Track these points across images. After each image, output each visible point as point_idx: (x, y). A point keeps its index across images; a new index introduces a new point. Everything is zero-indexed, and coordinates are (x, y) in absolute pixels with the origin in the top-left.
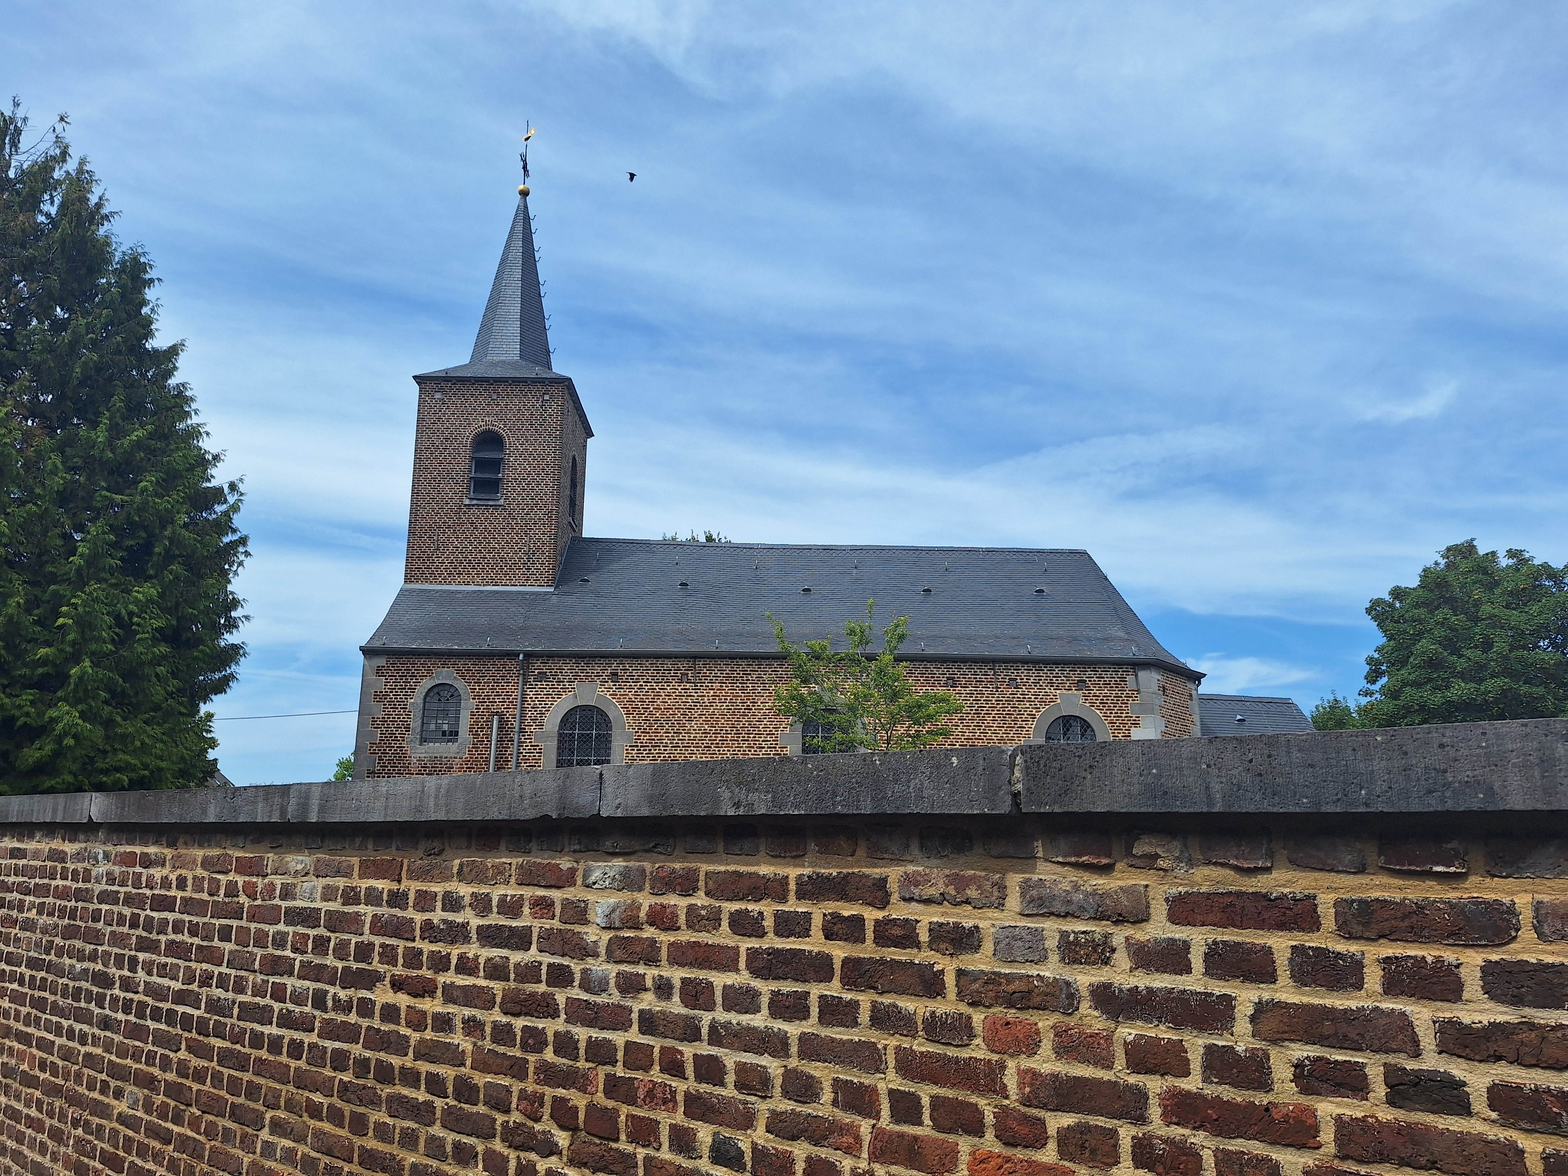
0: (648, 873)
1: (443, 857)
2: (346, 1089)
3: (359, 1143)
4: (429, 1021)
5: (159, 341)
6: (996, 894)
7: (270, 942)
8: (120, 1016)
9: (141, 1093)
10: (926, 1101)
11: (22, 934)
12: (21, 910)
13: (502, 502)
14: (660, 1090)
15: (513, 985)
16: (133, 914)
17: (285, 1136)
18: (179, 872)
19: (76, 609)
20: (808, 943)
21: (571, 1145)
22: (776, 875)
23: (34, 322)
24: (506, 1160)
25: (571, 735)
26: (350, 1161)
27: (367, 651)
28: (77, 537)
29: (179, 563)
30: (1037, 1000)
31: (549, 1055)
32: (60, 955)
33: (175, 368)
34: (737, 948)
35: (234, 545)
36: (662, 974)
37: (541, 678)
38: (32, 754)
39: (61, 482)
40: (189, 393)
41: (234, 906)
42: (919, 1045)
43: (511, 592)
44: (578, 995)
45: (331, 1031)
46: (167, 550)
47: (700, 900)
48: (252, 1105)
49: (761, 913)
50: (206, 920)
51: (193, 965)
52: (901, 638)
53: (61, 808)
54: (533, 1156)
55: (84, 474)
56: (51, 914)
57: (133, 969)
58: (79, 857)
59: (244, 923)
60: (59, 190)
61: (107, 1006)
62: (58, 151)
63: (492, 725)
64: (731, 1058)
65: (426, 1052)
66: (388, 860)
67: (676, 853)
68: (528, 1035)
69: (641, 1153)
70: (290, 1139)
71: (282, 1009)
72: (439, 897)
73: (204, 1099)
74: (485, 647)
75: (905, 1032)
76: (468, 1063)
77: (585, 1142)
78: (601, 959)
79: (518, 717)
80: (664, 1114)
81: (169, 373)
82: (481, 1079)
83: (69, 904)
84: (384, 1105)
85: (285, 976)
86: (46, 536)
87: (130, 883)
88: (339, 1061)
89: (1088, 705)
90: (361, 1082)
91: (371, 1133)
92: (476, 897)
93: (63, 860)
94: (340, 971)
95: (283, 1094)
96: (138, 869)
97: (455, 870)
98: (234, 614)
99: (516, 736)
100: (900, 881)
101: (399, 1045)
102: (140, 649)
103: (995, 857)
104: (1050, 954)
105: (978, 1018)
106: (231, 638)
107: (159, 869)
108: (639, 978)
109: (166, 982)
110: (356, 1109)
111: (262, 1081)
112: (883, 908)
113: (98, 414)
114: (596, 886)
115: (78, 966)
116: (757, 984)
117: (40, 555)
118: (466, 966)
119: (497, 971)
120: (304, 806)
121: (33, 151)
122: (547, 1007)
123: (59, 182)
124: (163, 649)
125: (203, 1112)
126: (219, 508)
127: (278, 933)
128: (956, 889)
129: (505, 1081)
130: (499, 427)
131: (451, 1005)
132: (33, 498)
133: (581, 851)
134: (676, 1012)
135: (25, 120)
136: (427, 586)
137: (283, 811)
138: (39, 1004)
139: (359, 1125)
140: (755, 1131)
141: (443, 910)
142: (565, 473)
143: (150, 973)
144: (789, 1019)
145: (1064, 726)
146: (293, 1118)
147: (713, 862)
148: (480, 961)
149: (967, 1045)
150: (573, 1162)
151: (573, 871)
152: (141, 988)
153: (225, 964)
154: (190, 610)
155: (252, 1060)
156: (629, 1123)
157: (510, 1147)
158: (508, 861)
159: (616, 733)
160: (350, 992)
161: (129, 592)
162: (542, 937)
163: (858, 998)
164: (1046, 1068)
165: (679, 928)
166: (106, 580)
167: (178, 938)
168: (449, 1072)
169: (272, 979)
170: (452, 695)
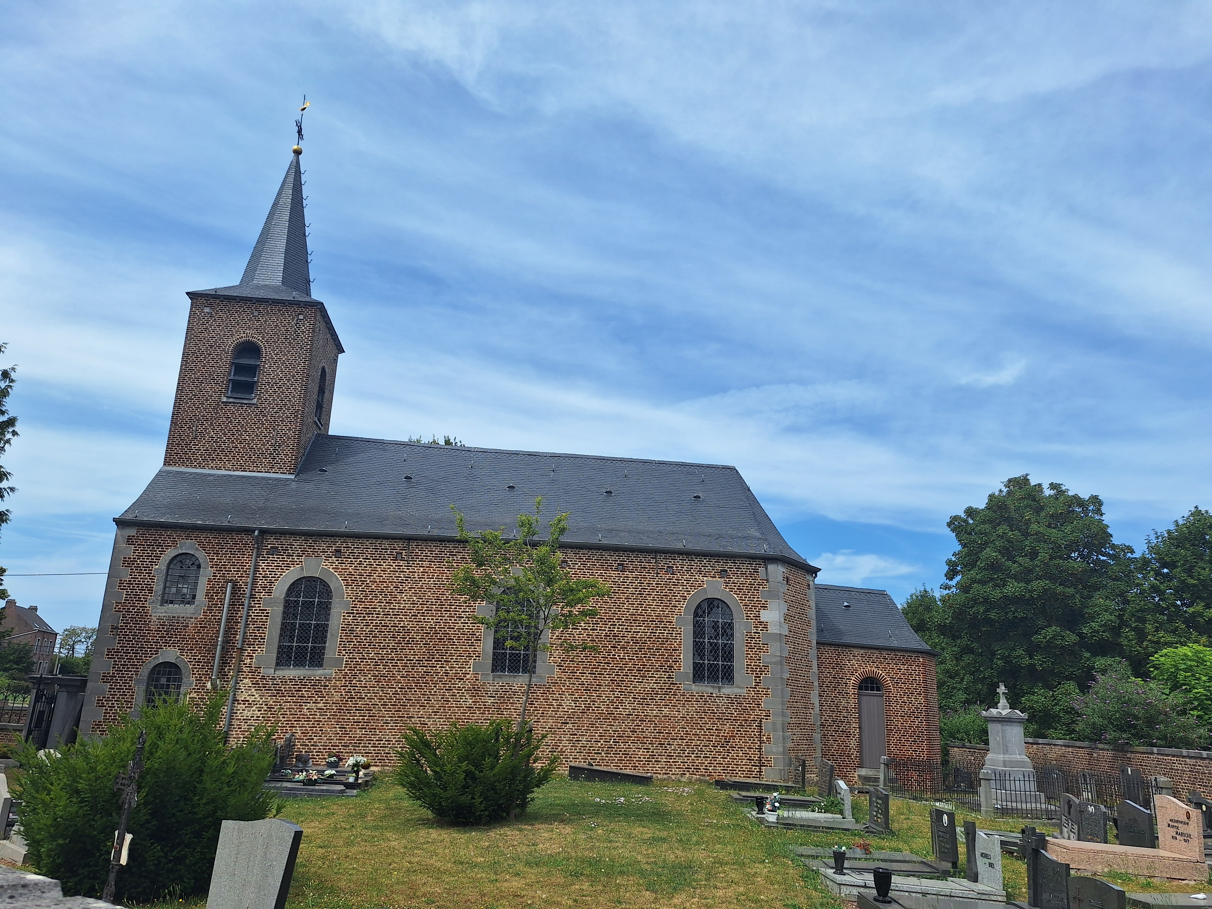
13: (255, 401)
25: (295, 601)
27: (120, 523)
37: (273, 551)
43: (257, 478)
63: (226, 590)
74: (226, 523)
79: (249, 584)
99: (247, 602)
130: (257, 339)
136: (183, 469)
142: (314, 380)
145: (709, 607)
159: (335, 600)
170: (193, 564)
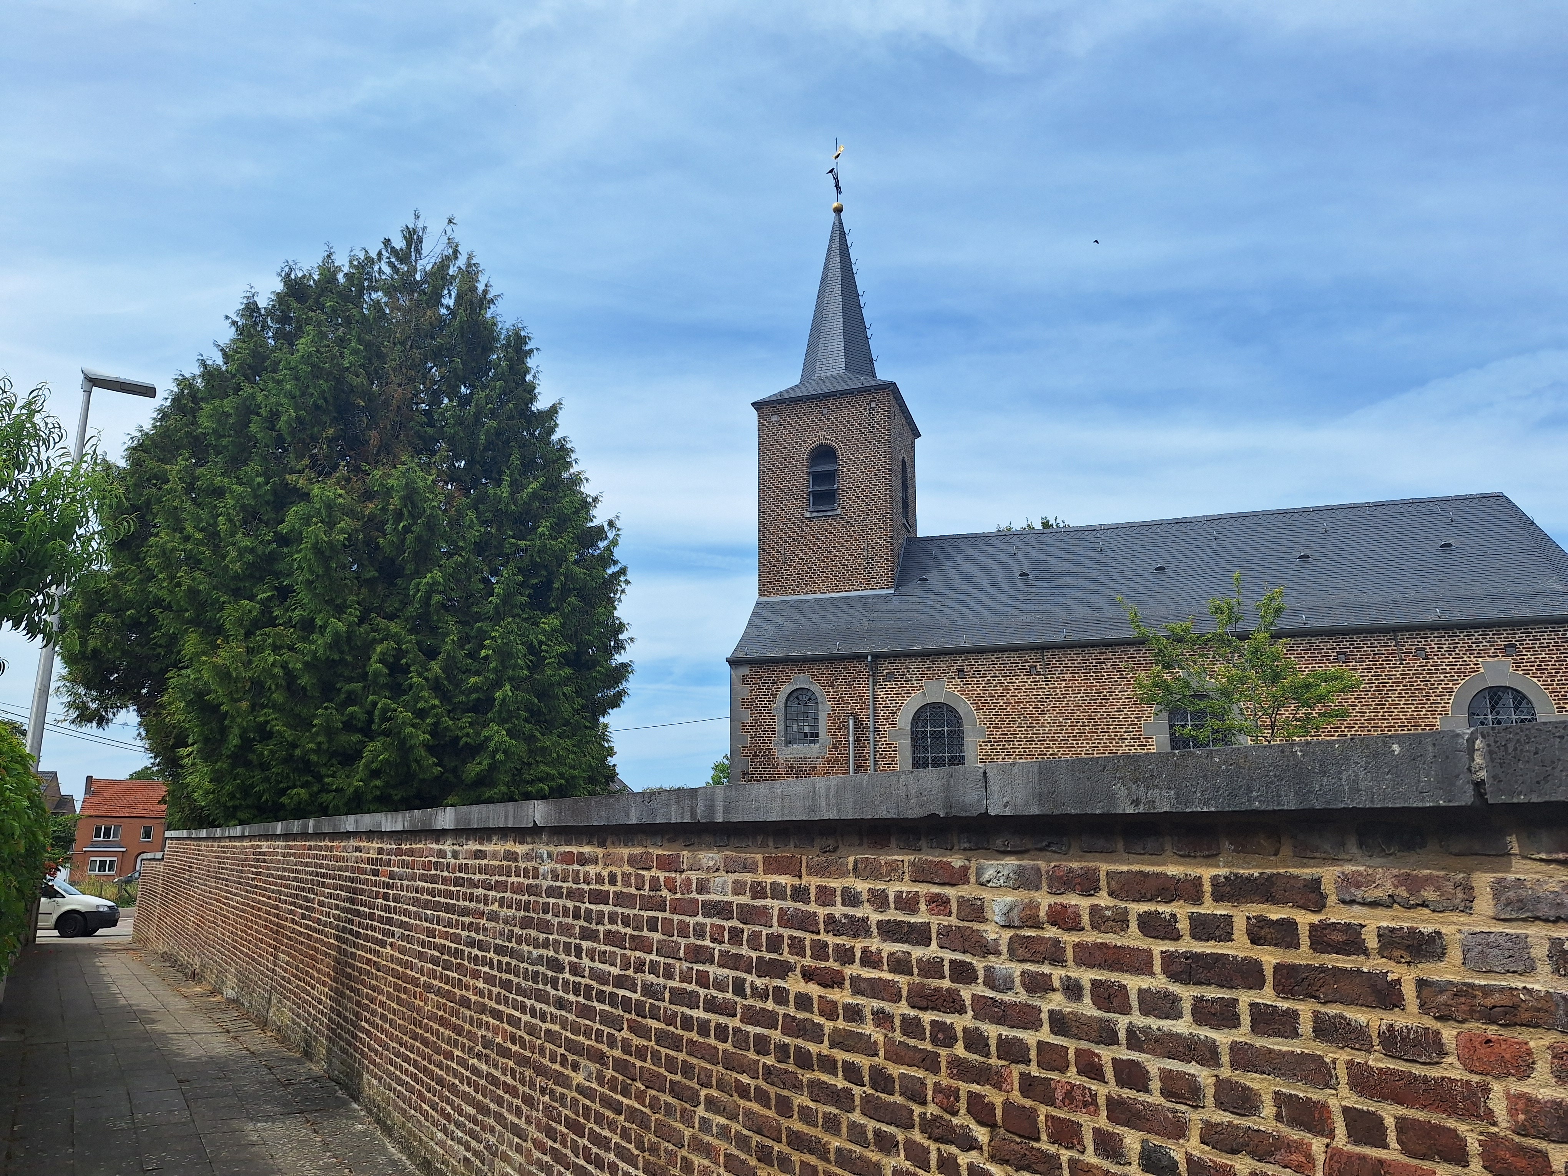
0: (1043, 872)
1: (838, 854)
2: (770, 1073)
3: (786, 1125)
4: (841, 1011)
5: (541, 404)
6: (1460, 895)
7: (691, 932)
8: (571, 997)
9: (594, 1067)
10: (1390, 1122)
11: (489, 925)
12: (486, 904)
13: (839, 511)
14: (1078, 1092)
15: (917, 980)
16: (575, 907)
17: (718, 1112)
18: (610, 869)
19: (496, 641)
20: (1232, 948)
21: (990, 1141)
22: (1186, 875)
23: (446, 401)
24: (927, 1151)
25: (923, 732)
26: (779, 1141)
27: (733, 662)
28: (493, 580)
29: (574, 596)
30: (1526, 1016)
31: (959, 1050)
32: (519, 943)
33: (556, 425)
34: (1149, 952)
35: (616, 576)
36: (1069, 974)
37: (890, 678)
38: (474, 769)
39: (477, 534)
40: (569, 446)
41: (659, 899)
42: (1376, 1060)
43: (855, 597)
44: (983, 992)
45: (752, 1017)
46: (564, 585)
47: (1103, 900)
48: (688, 1083)
49: (1173, 916)
50: (636, 912)
51: (628, 952)
52: (1278, 612)
53: (511, 814)
54: (953, 1149)
55: (495, 526)
56: (510, 907)
57: (578, 956)
58: (528, 857)
59: (667, 915)
60: (454, 284)
61: (560, 988)
62: (451, 251)
63: (848, 725)
64: (1154, 1065)
65: (840, 1041)
66: (788, 857)
67: (1071, 852)
68: (937, 1029)
69: (1065, 1155)
70: (723, 1116)
71: (706, 995)
72: (838, 893)
73: (647, 1076)
74: (835, 652)
75: (1357, 1046)
76: (881, 1053)
77: (1004, 1139)
78: (1002, 957)
79: (871, 717)
80: (1086, 1117)
81: (551, 431)
82: (896, 1070)
83: (523, 898)
84: (806, 1089)
85: (707, 964)
86: (470, 582)
87: (570, 879)
88: (762, 1045)
89: (1521, 673)
90: (783, 1066)
91: (796, 1116)
92: (873, 893)
93: (516, 860)
94: (754, 960)
95: (714, 1073)
96: (576, 867)
97: (851, 867)
98: (621, 637)
99: (871, 736)
100: (1336, 882)
101: (815, 1033)
102: (549, 672)
103: (1456, 855)
104: (1538, 964)
105: (1448, 1034)
106: (619, 658)
107: (593, 867)
108: (1046, 978)
109: (606, 967)
110: (779, 1091)
111: (694, 1061)
112: (1318, 911)
113: (500, 473)
114: (990, 884)
115: (535, 953)
116: (1176, 988)
117: (467, 598)
118: (870, 960)
119: (900, 965)
120: (711, 808)
121: (431, 254)
122: (953, 1002)
123: (453, 277)
124: (568, 671)
125: (647, 1087)
126: (602, 544)
127: (698, 924)
128: (1408, 891)
129: (919, 1074)
130: (831, 440)
131: (859, 997)
132: (458, 550)
133: (971, 850)
134: (1089, 1014)
135: (424, 229)
136: (778, 598)
137: (693, 813)
138: (506, 985)
139: (784, 1107)
140: (1188, 1141)
141: (843, 904)
142: (896, 476)
143: (592, 960)
144: (1217, 1027)
145: (1491, 700)
146: (725, 1097)
147: (1114, 862)
148: (883, 955)
149: (1437, 1063)
150: (996, 1158)
151: (965, 869)
152: (587, 973)
153: (654, 952)
154: (587, 637)
155: (684, 1041)
156: (1049, 1124)
157: (929, 1138)
158: (900, 858)
159: (967, 728)
160: (766, 980)
161: (537, 624)
162: (941, 934)
163: (1297, 1007)
164: (1545, 1094)
165: (1083, 929)
166: (519, 616)
167: (613, 928)
168: (863, 1061)
169: (696, 967)
170: (810, 699)
